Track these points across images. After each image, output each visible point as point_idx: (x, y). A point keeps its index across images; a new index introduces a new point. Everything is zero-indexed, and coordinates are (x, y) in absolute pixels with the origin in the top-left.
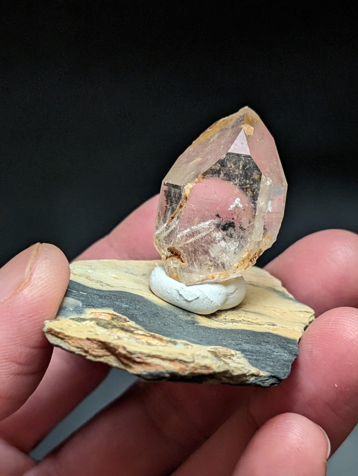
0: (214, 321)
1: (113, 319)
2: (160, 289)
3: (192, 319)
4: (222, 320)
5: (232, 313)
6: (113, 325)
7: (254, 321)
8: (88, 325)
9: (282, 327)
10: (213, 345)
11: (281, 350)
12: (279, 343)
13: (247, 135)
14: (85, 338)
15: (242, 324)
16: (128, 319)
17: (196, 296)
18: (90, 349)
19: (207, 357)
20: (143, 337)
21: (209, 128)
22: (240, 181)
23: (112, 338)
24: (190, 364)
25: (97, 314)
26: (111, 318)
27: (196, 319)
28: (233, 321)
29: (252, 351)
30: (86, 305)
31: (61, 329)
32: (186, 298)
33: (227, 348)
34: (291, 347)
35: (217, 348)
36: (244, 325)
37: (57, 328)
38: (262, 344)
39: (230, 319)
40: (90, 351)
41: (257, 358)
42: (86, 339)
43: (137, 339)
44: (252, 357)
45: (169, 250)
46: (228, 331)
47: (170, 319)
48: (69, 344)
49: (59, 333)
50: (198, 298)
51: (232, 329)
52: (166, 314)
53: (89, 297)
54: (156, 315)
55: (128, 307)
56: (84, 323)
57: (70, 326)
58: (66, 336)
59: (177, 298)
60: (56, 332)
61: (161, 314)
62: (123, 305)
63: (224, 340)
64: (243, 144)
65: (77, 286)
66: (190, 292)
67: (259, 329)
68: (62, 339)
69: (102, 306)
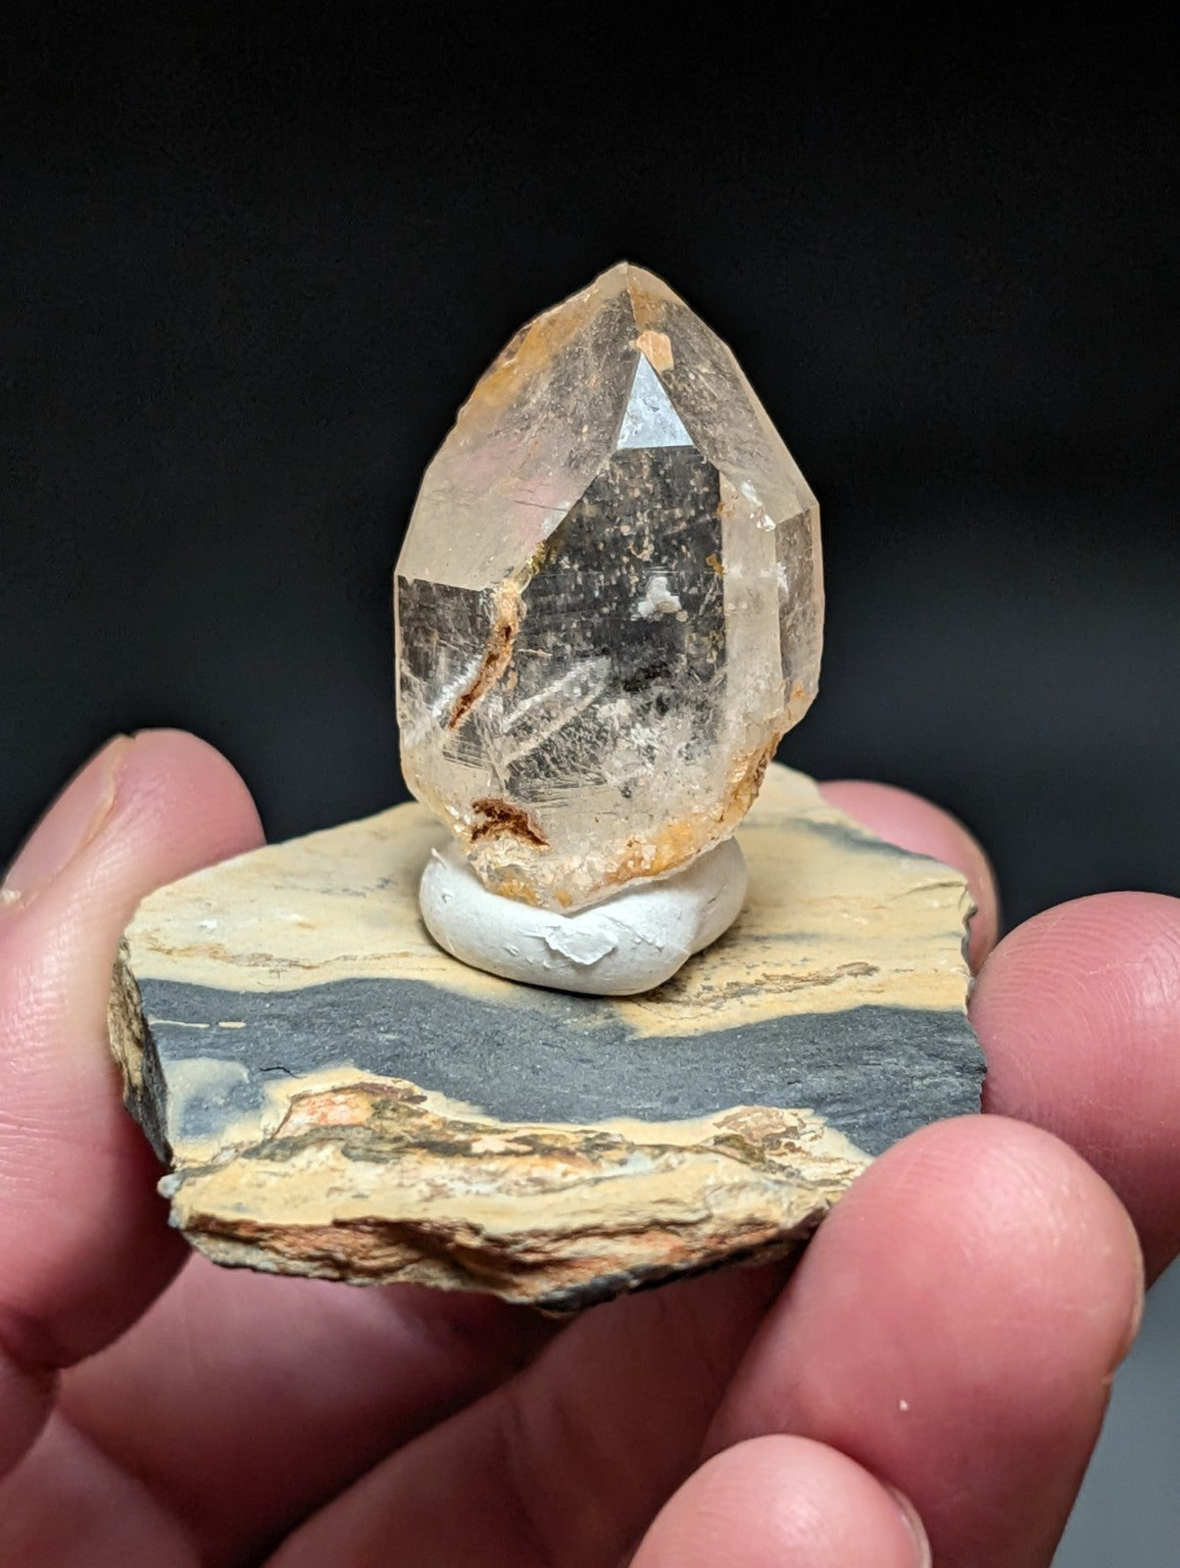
0: (677, 1006)
1: (378, 1111)
2: (477, 944)
3: (610, 1021)
4: (699, 995)
5: (722, 959)
6: (392, 1137)
7: (803, 973)
8: (315, 1166)
9: (897, 971)
10: (716, 1110)
11: (930, 1067)
12: (917, 1040)
13: (660, 374)
14: (327, 1221)
15: (771, 997)
16: (418, 1091)
17: (608, 943)
18: (354, 1253)
19: (742, 1186)
20: (511, 1160)
21: (503, 354)
22: (651, 516)
23: (413, 1195)
24: (700, 1226)
25: (317, 1105)
26: (372, 1111)
27: (621, 1015)
28: (737, 991)
29: (843, 1093)
30: (262, 1070)
31: (239, 1208)
32: (577, 960)
33: (764, 1108)
34: (960, 1045)
35: (735, 1117)
36: (777, 995)
37: (224, 1208)
38: (865, 1058)
39: (725, 986)
40: (355, 1259)
41: (871, 1118)
42: (330, 1227)
43: (494, 1176)
44: (855, 1120)
45: (477, 808)
46: (739, 1036)
47: (544, 1044)
48: (277, 1252)
49: (236, 1225)
50: (614, 950)
51: (748, 1025)
52: (525, 1027)
53: (259, 1034)
54: (494, 1042)
55: (400, 1040)
56: (300, 1160)
57: (260, 1186)
58: (262, 1230)
59: (545, 963)
60: (223, 1224)
61: (510, 1034)
62: (381, 1037)
63: (743, 1075)
64: (658, 409)
65: (198, 998)
66: (586, 936)
67: (831, 1003)
68: (249, 1242)
69: (316, 1062)
